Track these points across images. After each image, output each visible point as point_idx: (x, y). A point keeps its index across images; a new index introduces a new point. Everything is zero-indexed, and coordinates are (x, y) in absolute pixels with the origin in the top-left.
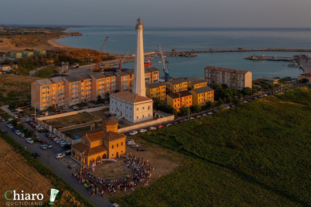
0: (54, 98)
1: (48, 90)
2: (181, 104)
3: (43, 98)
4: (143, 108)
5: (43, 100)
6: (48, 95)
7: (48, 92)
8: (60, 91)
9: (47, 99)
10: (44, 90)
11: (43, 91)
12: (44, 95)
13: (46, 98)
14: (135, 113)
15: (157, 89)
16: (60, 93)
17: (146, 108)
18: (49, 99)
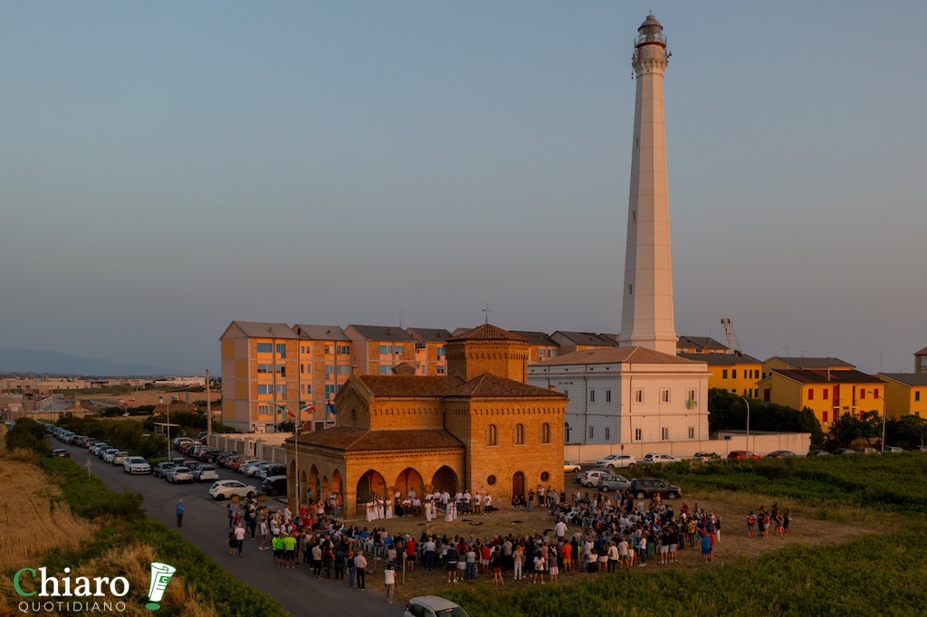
0: (305, 397)
1: (281, 362)
2: (836, 412)
3: (261, 389)
4: (666, 397)
5: (261, 397)
6: (281, 381)
7: (283, 369)
8: (332, 376)
9: (279, 397)
10: (265, 358)
11: (259, 362)
12: (266, 379)
13: (273, 390)
14: (625, 410)
15: (725, 372)
16: (333, 383)
17: (679, 398)
18: (284, 396)
